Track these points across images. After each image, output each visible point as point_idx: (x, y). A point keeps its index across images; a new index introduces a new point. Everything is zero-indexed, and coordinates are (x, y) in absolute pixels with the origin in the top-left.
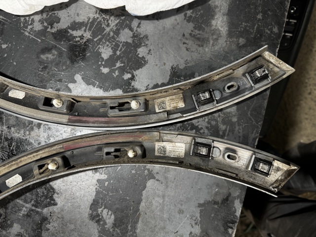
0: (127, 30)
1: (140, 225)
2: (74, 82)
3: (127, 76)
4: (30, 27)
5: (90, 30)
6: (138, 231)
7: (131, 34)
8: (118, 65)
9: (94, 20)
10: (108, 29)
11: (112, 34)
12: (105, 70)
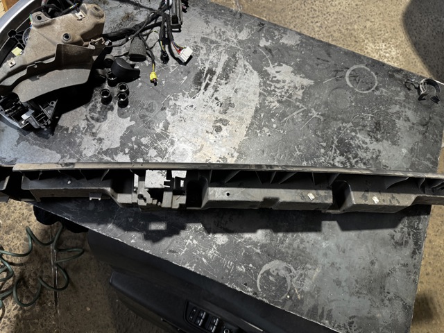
0: (156, 153)
1: (37, 148)
2: (131, 121)
3: (127, 151)
4: (172, 98)
5: (162, 132)
6: (34, 146)
7: (153, 156)
8: (135, 146)
9: (167, 136)
10: (159, 143)
11: (156, 145)
12: (133, 139)
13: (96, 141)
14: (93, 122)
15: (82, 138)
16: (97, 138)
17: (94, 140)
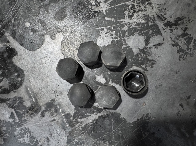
13: (47, 114)
14: (12, 95)
15: (27, 131)
16: (43, 108)
17: (43, 115)
